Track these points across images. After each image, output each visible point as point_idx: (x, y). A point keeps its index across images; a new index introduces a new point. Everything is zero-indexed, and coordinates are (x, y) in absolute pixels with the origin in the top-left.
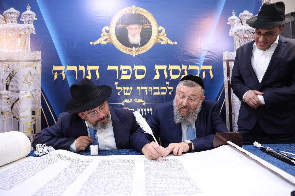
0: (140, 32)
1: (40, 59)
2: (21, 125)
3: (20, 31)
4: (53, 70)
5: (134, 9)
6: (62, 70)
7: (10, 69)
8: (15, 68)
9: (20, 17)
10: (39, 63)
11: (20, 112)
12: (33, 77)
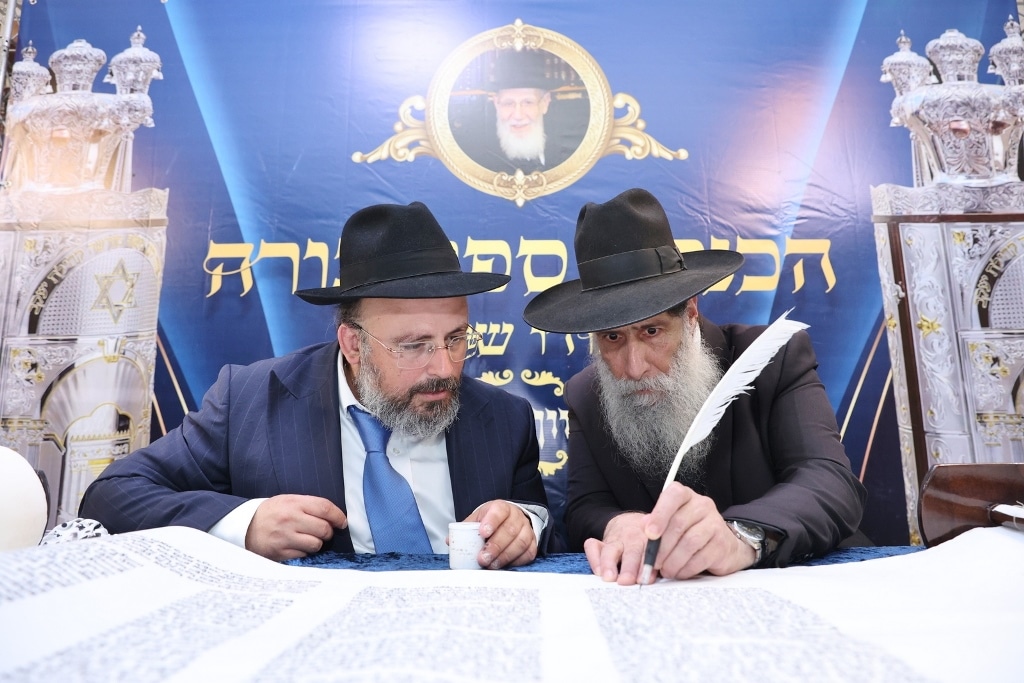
0: (545, 116)
1: (165, 217)
2: (71, 472)
3: (102, 118)
4: (209, 257)
5: (520, 35)
6: (242, 259)
7: (50, 256)
8: (70, 252)
9: (104, 70)
10: (160, 231)
11: (72, 418)
12: (132, 286)
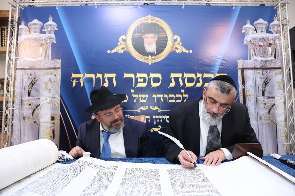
0: (156, 41)
1: (60, 67)
2: (41, 130)
3: (42, 40)
4: (72, 77)
5: (150, 19)
6: (80, 78)
7: (32, 77)
8: (37, 76)
9: (42, 28)
10: (59, 71)
11: (40, 117)
12: (53, 84)
